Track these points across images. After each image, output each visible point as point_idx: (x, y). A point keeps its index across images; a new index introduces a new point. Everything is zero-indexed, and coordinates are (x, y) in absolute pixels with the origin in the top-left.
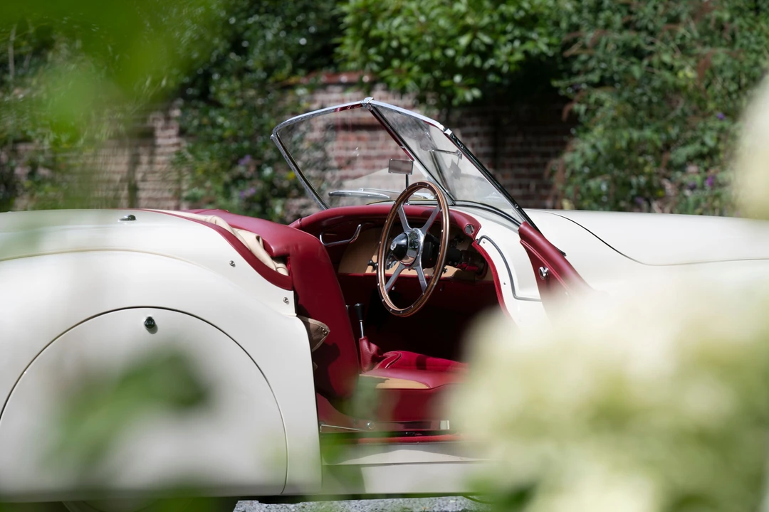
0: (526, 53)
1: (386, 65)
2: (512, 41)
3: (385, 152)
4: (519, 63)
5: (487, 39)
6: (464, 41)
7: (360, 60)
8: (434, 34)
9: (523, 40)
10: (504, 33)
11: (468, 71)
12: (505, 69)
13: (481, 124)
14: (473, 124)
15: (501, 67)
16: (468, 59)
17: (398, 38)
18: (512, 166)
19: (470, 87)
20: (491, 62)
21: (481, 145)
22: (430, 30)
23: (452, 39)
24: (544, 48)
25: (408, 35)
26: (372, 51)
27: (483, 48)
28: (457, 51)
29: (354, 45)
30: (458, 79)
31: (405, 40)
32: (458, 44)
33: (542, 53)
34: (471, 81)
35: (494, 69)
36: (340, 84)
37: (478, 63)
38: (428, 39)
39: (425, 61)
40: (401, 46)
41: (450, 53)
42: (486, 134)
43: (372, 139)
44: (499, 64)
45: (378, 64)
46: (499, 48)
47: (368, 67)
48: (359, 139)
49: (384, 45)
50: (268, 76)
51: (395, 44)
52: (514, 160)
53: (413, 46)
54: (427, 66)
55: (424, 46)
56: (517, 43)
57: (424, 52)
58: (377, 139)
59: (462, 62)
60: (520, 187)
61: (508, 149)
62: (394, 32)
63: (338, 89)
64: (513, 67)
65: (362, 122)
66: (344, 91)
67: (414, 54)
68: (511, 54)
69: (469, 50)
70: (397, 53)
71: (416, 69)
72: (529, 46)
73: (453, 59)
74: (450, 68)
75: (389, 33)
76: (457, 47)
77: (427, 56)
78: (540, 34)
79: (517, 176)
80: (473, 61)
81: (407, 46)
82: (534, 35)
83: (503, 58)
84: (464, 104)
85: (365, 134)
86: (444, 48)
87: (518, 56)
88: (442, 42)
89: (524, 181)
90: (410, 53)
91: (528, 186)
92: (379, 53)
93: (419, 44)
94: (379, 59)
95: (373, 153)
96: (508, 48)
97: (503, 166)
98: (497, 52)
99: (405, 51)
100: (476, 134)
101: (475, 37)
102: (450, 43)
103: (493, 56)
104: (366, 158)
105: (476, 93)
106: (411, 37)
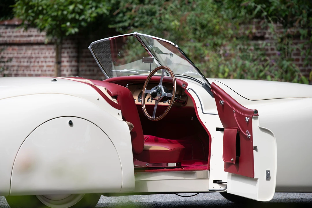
0: (97, 13)
1: (36, 16)
2: (91, 8)
3: (26, 55)
4: (95, 17)
5: (81, 7)
6: (71, 7)
7: (25, 15)
8: (57, 4)
9: (97, 7)
10: (88, 4)
11: (74, 21)
12: (89, 20)
13: (72, 44)
14: (68, 44)
15: (87, 19)
16: (73, 15)
17: (41, 6)
18: (86, 62)
19: (73, 27)
20: (83, 17)
21: (72, 52)
22: (56, 3)
23: (66, 6)
24: (105, 11)
25: (46, 5)
26: (30, 11)
27: (79, 11)
28: (68, 12)
29: (22, 9)
30: (68, 24)
31: (45, 7)
32: (69, 9)
33: (104, 13)
34: (74, 25)
35: (84, 20)
36: (4, 25)
37: (77, 17)
38: (56, 6)
39: (54, 16)
40: (43, 9)
41: (65, 13)
42: (74, 48)
43: (19, 50)
44: (86, 18)
45: (33, 17)
46: (86, 11)
47: (28, 18)
48: (13, 49)
49: (36, 9)
51: (40, 8)
52: (87, 59)
53: (48, 9)
54: (54, 18)
55: (53, 10)
56: (93, 9)
57: (53, 12)
58: (22, 49)
59: (70, 17)
60: (90, 70)
61: (84, 54)
62: (40, 3)
63: (4, 27)
64: (92, 19)
65: (14, 42)
66: (7, 28)
67: (49, 13)
68: (91, 13)
69: (73, 11)
70: (41, 12)
71: (50, 19)
72: (99, 10)
73: (66, 15)
74: (64, 19)
75: (38, 3)
76: (68, 10)
77: (55, 14)
78: (103, 5)
79: (88, 66)
80: (75, 16)
81: (46, 9)
82: (101, 5)
83: (88, 15)
84: (71, 35)
85: (16, 47)
86: (63, 10)
87: (94, 15)
88: (62, 8)
89: (92, 68)
90: (47, 13)
91: (93, 70)
92: (33, 12)
93: (51, 9)
94: (33, 15)
95: (20, 56)
96: (90, 11)
97: (82, 62)
98: (85, 13)
99: (45, 12)
100: (70, 48)
101: (76, 6)
102: (65, 8)
103: (84, 15)
104: (16, 58)
105: (76, 30)
106: (48, 6)
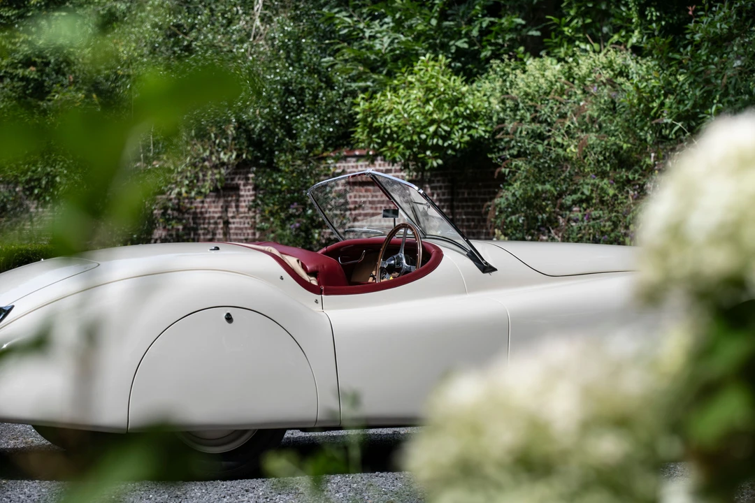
0: (471, 136)
1: (383, 144)
2: (462, 129)
4: (467, 143)
5: (447, 128)
6: (432, 129)
7: (366, 142)
8: (413, 125)
9: (470, 128)
10: (458, 124)
11: (435, 148)
12: (458, 146)
13: (444, 182)
14: (438, 181)
15: (456, 145)
16: (435, 141)
17: (390, 128)
18: (463, 207)
19: (436, 158)
20: (449, 142)
21: (444, 194)
22: (410, 123)
23: (425, 128)
24: (482, 134)
25: (396, 126)
26: (374, 136)
27: (444, 134)
28: (427, 136)
29: (363, 132)
30: (428, 153)
31: (395, 129)
32: (428, 131)
33: (481, 137)
34: (437, 154)
35: (450, 146)
36: (355, 156)
37: (440, 142)
38: (410, 128)
39: (407, 142)
40: (392, 132)
41: (423, 136)
42: (446, 187)
44: (454, 143)
45: (377, 143)
46: (454, 133)
47: (372, 146)
48: (366, 191)
49: (382, 132)
50: (310, 152)
51: (388, 131)
53: (400, 132)
54: (409, 145)
55: (407, 133)
56: (465, 131)
57: (407, 136)
59: (431, 142)
61: (460, 196)
62: (388, 124)
63: (354, 159)
64: (463, 145)
66: (357, 161)
67: (401, 137)
68: (462, 137)
69: (435, 133)
70: (390, 138)
71: (402, 147)
73: (426, 140)
74: (424, 146)
75: (385, 124)
76: (428, 133)
77: (409, 139)
78: (480, 125)
79: (466, 214)
80: (438, 142)
81: (396, 133)
82: (476, 125)
83: (457, 140)
84: (432, 169)
86: (419, 134)
87: (467, 138)
88: (418, 130)
90: (398, 137)
92: (379, 137)
93: (404, 131)
94: (379, 141)
95: (375, 199)
96: (460, 134)
97: (457, 207)
98: (453, 136)
99: (395, 136)
100: (440, 188)
101: (439, 127)
102: (423, 131)
103: (451, 139)
104: (370, 202)
105: (440, 162)
106: (399, 128)
